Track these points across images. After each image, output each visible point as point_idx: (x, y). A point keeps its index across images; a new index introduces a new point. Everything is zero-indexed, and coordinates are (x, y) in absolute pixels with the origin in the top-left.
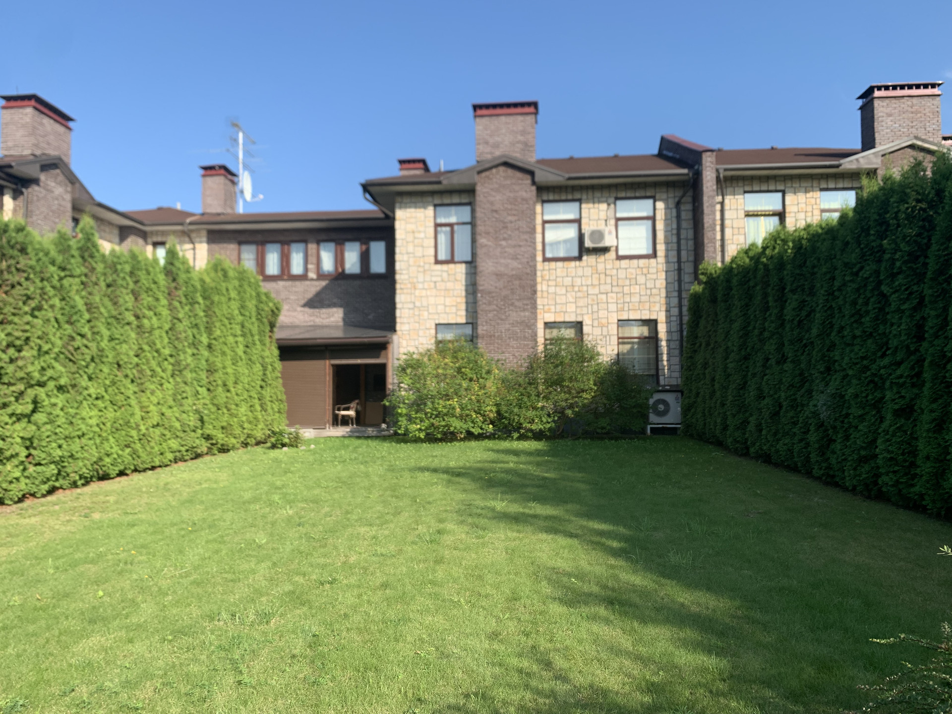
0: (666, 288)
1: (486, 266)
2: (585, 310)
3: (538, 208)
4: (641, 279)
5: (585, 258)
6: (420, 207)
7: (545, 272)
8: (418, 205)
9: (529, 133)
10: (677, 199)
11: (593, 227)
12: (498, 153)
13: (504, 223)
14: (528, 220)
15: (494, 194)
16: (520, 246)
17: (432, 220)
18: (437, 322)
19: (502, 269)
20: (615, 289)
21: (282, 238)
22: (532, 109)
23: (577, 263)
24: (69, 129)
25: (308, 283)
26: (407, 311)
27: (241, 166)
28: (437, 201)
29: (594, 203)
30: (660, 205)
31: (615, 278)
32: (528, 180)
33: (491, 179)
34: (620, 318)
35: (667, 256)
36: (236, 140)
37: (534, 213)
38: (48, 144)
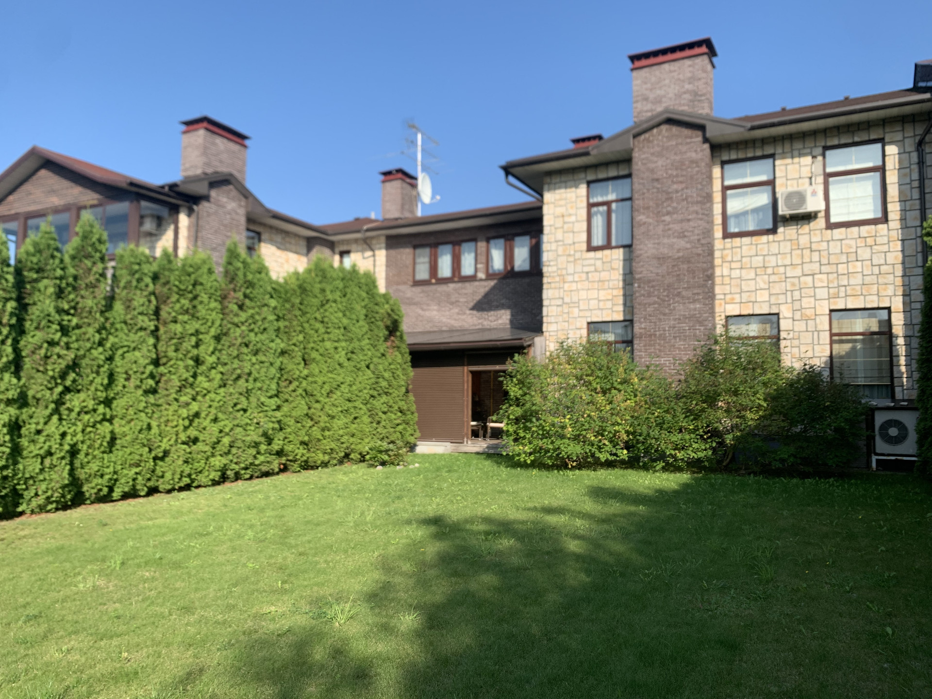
0: (903, 263)
1: (646, 248)
2: (782, 299)
3: (717, 171)
4: (864, 253)
5: (781, 230)
6: (571, 187)
7: (725, 252)
8: (569, 184)
9: (700, 79)
10: (918, 139)
11: (792, 187)
12: (659, 109)
13: (668, 193)
14: (699, 186)
15: (655, 159)
16: (689, 220)
17: (585, 199)
18: (589, 320)
19: (666, 251)
20: (825, 269)
21: (452, 238)
22: (704, 49)
23: (771, 237)
24: (245, 146)
25: (477, 283)
26: (554, 308)
27: (419, 168)
28: (591, 177)
29: (792, 157)
30: (892, 150)
31: (825, 253)
32: (698, 137)
33: (652, 141)
34: (832, 307)
35: (903, 219)
36: (414, 143)
37: (710, 178)
38: (221, 162)
